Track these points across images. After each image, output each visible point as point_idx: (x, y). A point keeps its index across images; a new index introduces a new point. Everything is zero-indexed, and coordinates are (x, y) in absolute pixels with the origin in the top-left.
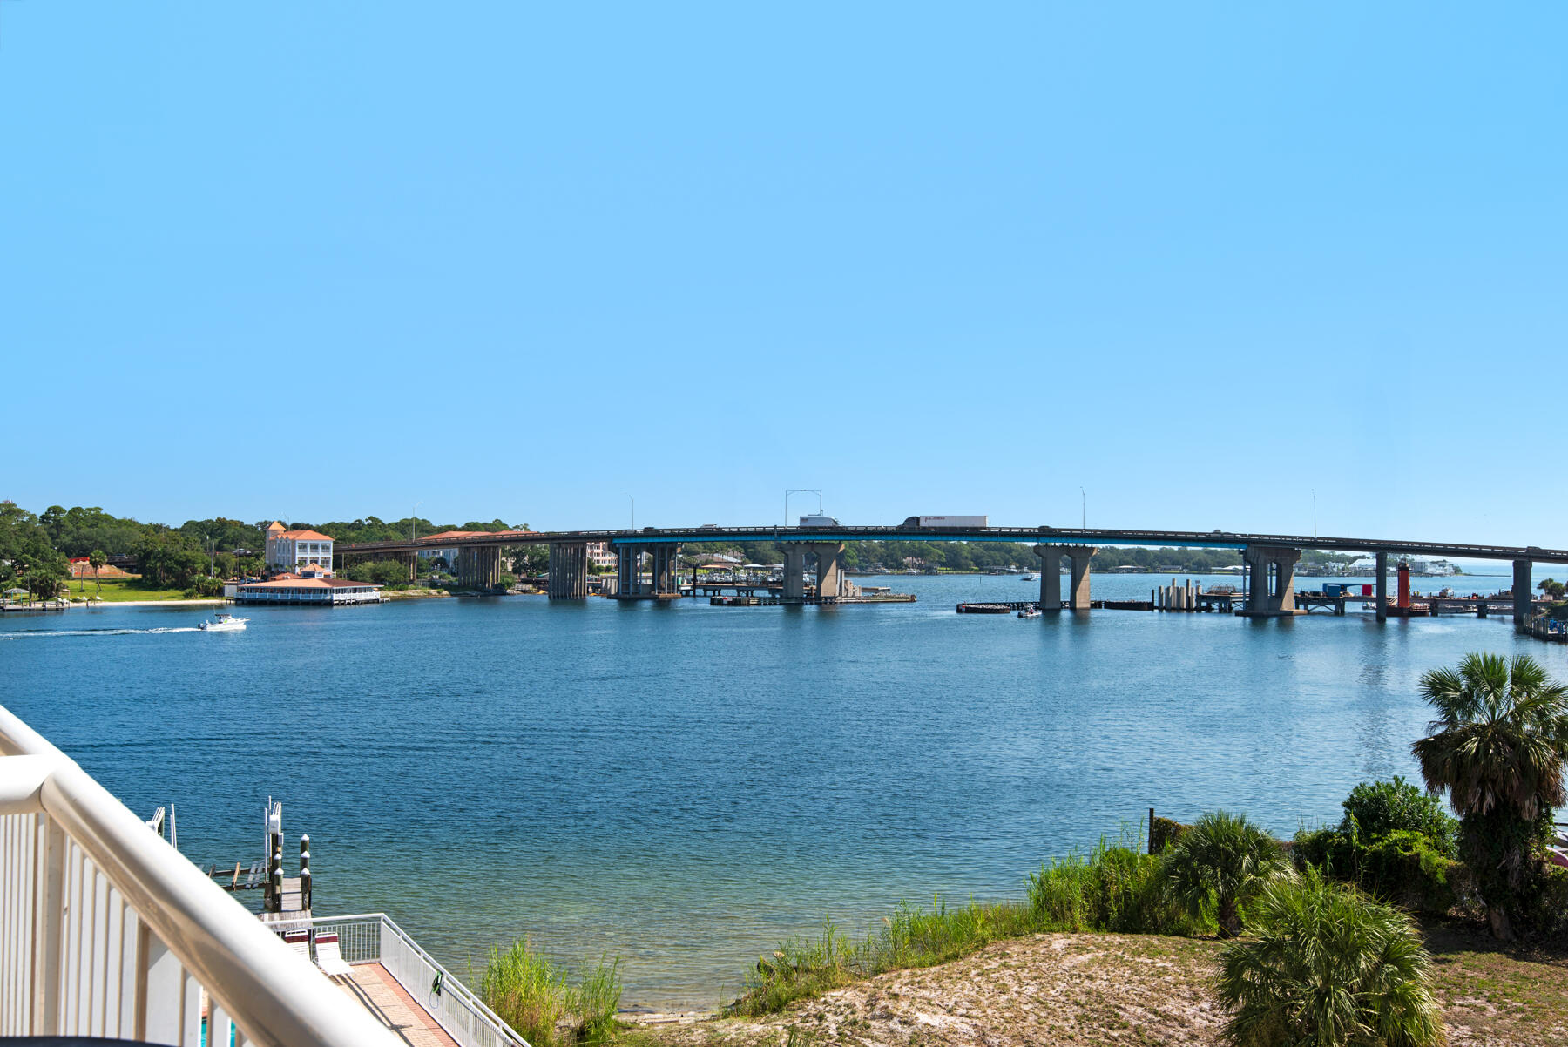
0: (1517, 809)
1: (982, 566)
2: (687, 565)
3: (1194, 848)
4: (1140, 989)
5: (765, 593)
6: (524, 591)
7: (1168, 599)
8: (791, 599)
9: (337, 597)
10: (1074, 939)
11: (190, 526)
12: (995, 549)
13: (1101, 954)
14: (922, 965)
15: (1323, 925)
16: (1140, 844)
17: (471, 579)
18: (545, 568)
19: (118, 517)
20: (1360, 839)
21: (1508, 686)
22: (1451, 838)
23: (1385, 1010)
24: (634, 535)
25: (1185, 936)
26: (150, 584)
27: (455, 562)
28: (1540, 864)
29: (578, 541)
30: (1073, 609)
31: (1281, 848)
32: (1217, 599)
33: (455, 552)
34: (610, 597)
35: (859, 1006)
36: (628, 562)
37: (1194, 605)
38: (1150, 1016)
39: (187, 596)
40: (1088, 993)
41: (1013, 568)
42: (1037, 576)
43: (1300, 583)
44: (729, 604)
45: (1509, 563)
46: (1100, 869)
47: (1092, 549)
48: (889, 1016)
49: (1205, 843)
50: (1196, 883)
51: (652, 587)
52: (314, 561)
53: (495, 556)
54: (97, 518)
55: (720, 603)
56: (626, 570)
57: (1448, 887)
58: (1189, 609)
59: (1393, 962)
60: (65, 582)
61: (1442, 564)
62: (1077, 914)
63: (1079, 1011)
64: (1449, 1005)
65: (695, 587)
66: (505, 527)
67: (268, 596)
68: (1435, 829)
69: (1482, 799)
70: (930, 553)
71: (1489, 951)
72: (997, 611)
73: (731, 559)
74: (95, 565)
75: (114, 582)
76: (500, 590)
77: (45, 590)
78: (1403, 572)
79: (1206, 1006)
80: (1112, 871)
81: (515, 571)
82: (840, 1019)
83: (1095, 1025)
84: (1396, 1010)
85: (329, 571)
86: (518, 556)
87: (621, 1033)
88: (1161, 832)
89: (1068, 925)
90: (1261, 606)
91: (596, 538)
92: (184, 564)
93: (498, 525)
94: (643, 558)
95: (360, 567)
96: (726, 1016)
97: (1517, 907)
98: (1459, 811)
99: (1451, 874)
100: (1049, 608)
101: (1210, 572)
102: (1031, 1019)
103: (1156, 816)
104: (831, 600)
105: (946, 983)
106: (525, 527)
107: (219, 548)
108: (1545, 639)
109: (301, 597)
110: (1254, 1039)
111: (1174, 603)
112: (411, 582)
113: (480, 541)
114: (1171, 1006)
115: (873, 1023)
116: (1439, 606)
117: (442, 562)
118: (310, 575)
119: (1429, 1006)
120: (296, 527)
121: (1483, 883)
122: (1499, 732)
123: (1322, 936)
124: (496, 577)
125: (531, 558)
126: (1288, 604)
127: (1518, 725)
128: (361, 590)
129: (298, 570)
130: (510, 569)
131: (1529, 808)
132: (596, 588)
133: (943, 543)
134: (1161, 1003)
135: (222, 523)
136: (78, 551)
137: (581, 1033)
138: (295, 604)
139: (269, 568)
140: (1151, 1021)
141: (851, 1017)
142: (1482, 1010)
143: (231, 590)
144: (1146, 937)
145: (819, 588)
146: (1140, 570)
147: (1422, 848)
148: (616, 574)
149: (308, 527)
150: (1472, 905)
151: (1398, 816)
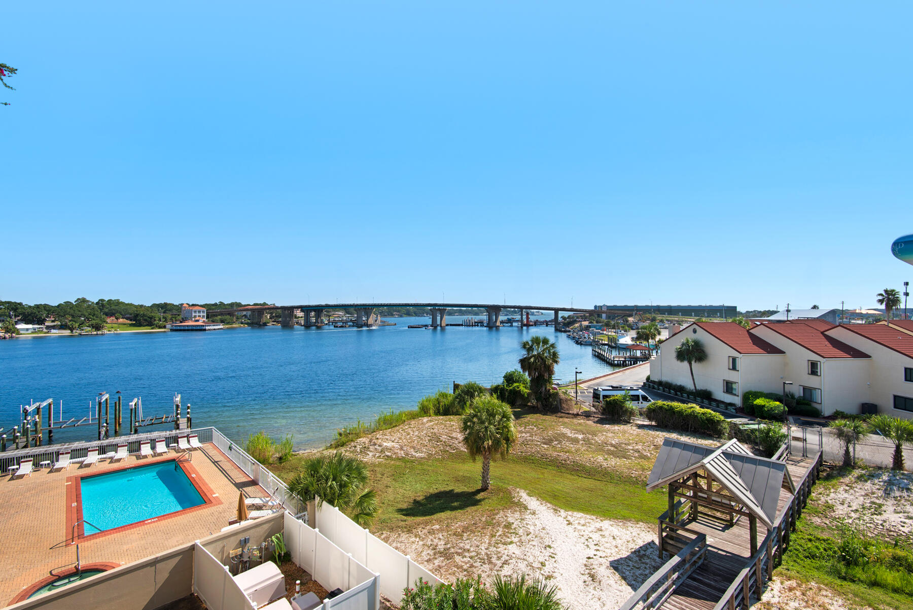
0: (543, 376)
1: (416, 314)
2: (327, 315)
3: (464, 391)
4: (447, 430)
5: (351, 324)
6: (273, 325)
7: (467, 323)
8: (358, 324)
9: (207, 328)
10: (430, 418)
11: (154, 305)
12: (420, 310)
13: (437, 422)
14: (386, 429)
15: (487, 409)
16: (450, 391)
17: (255, 321)
18: (280, 317)
19: (127, 302)
20: (507, 386)
21: (541, 344)
22: (528, 384)
23: (503, 430)
24: (310, 306)
26: (139, 325)
27: (250, 316)
28: (549, 390)
29: (292, 309)
30: (441, 326)
31: (486, 390)
32: (480, 322)
33: (249, 313)
34: (302, 326)
35: (367, 442)
36: (307, 315)
37: (474, 324)
38: (448, 438)
39: (152, 329)
40: (432, 433)
41: (425, 315)
42: (431, 317)
43: (502, 318)
44: (340, 327)
45: (553, 312)
46: (438, 399)
47: (447, 309)
48: (375, 444)
49: (465, 389)
50: (464, 400)
51: (315, 322)
52: (200, 316)
53: (263, 314)
54: (118, 303)
55: (337, 327)
56: (307, 317)
57: (528, 397)
58: (472, 326)
59: (506, 417)
60: (105, 325)
61: (538, 312)
62: (431, 411)
63: (429, 438)
65: (329, 322)
66: (267, 304)
67: (182, 328)
68: (524, 382)
69: (535, 374)
70: (401, 311)
71: (537, 413)
72: (419, 327)
73: (341, 313)
74: (117, 319)
75: (125, 324)
76: (265, 324)
77: (98, 328)
78: (528, 314)
79: (459, 433)
80: (442, 400)
81: (270, 318)
82: (361, 446)
83: (433, 442)
84: (506, 430)
85: (205, 319)
86: (271, 314)
87: (293, 457)
88: (456, 386)
89: (428, 414)
90: (491, 324)
91: (298, 307)
92: (151, 318)
93: (265, 304)
94: (313, 314)
95: (216, 318)
96: (326, 449)
97: (544, 402)
98: (529, 377)
99: (528, 394)
100: (434, 326)
101: (479, 315)
102: (416, 441)
103: (455, 383)
104: (370, 325)
105: (392, 434)
106: (274, 304)
107: (164, 312)
108: (561, 331)
109: (194, 328)
110: (470, 441)
111: (468, 324)
112: (234, 322)
113: (258, 309)
114: (454, 435)
115: (371, 447)
116: (536, 324)
117: (245, 316)
118: (198, 321)
119: (512, 429)
120: (193, 305)
121: (536, 396)
122: (539, 357)
123: (487, 412)
124: (264, 320)
125: (275, 314)
126: (498, 324)
127: (543, 354)
128: (216, 325)
129: (193, 319)
130: (269, 318)
131: (546, 376)
132: (297, 323)
133: (405, 308)
134: (451, 434)
135: (166, 304)
136: (110, 314)
137: (280, 458)
138: (192, 330)
139: (182, 319)
140: (448, 439)
141: (364, 446)
142: (533, 429)
143: (169, 326)
144: (449, 416)
145: (367, 322)
146: (460, 315)
147: (522, 388)
148: (303, 319)
149: (198, 305)
150: (533, 402)
151: (516, 379)
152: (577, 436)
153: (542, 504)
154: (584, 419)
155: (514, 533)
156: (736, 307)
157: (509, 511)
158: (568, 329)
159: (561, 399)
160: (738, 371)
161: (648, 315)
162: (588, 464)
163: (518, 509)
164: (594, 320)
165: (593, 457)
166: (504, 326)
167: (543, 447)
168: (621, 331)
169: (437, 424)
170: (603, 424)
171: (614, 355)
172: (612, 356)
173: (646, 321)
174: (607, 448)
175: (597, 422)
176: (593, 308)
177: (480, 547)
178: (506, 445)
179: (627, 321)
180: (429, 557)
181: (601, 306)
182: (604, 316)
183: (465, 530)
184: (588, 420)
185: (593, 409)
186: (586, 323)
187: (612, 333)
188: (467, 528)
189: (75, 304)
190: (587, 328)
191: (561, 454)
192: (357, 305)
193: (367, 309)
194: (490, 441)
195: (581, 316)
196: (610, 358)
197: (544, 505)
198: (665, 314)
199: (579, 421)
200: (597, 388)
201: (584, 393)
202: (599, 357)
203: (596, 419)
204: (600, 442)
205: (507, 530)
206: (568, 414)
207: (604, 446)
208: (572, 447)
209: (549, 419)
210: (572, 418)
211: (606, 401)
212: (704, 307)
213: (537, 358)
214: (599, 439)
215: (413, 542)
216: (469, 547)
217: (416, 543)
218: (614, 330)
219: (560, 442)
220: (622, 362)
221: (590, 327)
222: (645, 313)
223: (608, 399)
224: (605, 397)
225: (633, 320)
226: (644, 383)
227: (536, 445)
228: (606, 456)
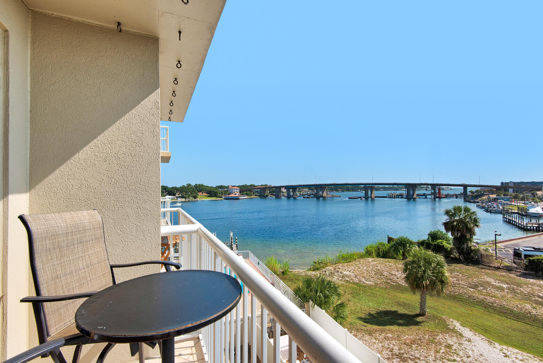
0: (465, 236)
1: (353, 190)
2: (299, 191)
3: (397, 243)
4: (387, 269)
5: (313, 196)
6: (271, 196)
7: (390, 196)
8: (318, 197)
9: (240, 198)
10: (373, 259)
11: (217, 187)
12: (356, 187)
13: (379, 262)
14: (344, 263)
15: (424, 258)
16: (386, 241)
17: (262, 194)
18: (274, 192)
20: (432, 242)
21: (463, 211)
22: (451, 242)
23: (438, 274)
24: (289, 186)
25: (395, 259)
26: (211, 196)
27: (259, 191)
28: (471, 247)
29: (280, 187)
30: (371, 198)
31: (415, 243)
32: (400, 195)
33: (259, 190)
34: (285, 197)
35: (332, 270)
36: (288, 191)
37: (396, 197)
38: (389, 274)
39: (217, 198)
40: (376, 269)
41: (359, 190)
42: (364, 192)
43: (417, 192)
44: (306, 198)
45: (462, 187)
46: (378, 246)
47: (375, 187)
48: (338, 272)
49: (399, 242)
50: (398, 249)
51: (293, 195)
52: (236, 192)
53: (266, 190)
54: (202, 186)
55: (305, 198)
56: (288, 192)
57: (451, 251)
58: (395, 198)
59: (439, 265)
60: (198, 196)
61: (448, 188)
62: (374, 254)
63: (375, 272)
64: (451, 274)
65: (300, 195)
67: (229, 198)
68: (447, 240)
69: (458, 234)
70: (343, 188)
71: (460, 264)
72: (356, 198)
73: (307, 190)
74: (202, 193)
75: (205, 196)
76: (267, 196)
77: (195, 197)
78: (439, 189)
79: (400, 272)
80: (381, 247)
81: (269, 193)
82: (329, 272)
83: (378, 275)
84: (440, 275)
85: (239, 193)
86: (270, 190)
87: (290, 273)
88: (390, 240)
89: (372, 256)
90: (409, 197)
91: (283, 187)
92: (216, 193)
93: (266, 185)
94: (291, 190)
95: (244, 193)
96: (308, 271)
97: (466, 255)
98: (453, 236)
99: (451, 249)
101: (399, 190)
102: (365, 273)
103: (389, 236)
104: (325, 197)
105: (349, 266)
106: (271, 185)
108: (471, 202)
109: (234, 198)
110: (410, 279)
111: (391, 196)
112: (252, 195)
113: (263, 188)
114: (393, 272)
115: (335, 273)
116: (447, 196)
117: (257, 191)
118: (236, 194)
119: (447, 274)
120: (233, 186)
121: (458, 251)
122: (461, 221)
123: (424, 260)
124: (266, 194)
125: (272, 191)
126: (415, 196)
127: (465, 219)
128: (244, 197)
129: (234, 193)
130: (268, 192)
131: (468, 236)
132: (283, 195)
133: (346, 186)
134: (391, 271)
135: (222, 186)
136: (200, 191)
137: (283, 273)
138: (234, 199)
139: (229, 193)
140: (389, 275)
141: (331, 272)
142: (458, 275)
143: (223, 197)
144: (388, 259)
145: (323, 195)
146: (384, 191)
147: (445, 243)
148: (286, 193)
149: (235, 186)
150: (456, 254)
151: (439, 237)
152: (501, 285)
153: (476, 335)
154: (506, 272)
155: (455, 353)
157: (447, 335)
158: (476, 200)
159: (481, 255)
162: (515, 309)
163: (455, 335)
164: (501, 194)
165: (520, 304)
167: (470, 290)
168: (531, 203)
169: (379, 264)
170: (527, 278)
171: (525, 221)
172: (525, 223)
174: (534, 298)
175: (520, 276)
176: (500, 185)
177: (428, 358)
178: (440, 286)
179: (537, 194)
180: (388, 356)
181: (508, 183)
182: (511, 190)
183: (413, 343)
184: (511, 273)
185: (514, 265)
186: (494, 196)
187: (521, 204)
188: (414, 341)
189: (186, 186)
190: (495, 200)
191: (488, 297)
192: (316, 185)
193: (321, 187)
194: (427, 281)
195: (488, 191)
196: (522, 224)
197: (478, 336)
199: (502, 274)
200: (518, 248)
201: (502, 251)
202: (509, 222)
203: (518, 274)
204: (525, 292)
205: (448, 350)
206: (489, 266)
207: (531, 297)
208: (499, 294)
209: (471, 269)
210: (494, 270)
211: (529, 259)
213: (460, 222)
214: (525, 290)
215: (374, 343)
216: (418, 356)
217: (377, 344)
218: (523, 202)
219: (485, 288)
220: (535, 228)
221: (498, 199)
223: (531, 258)
224: (526, 256)
227: (463, 288)
228: (534, 305)
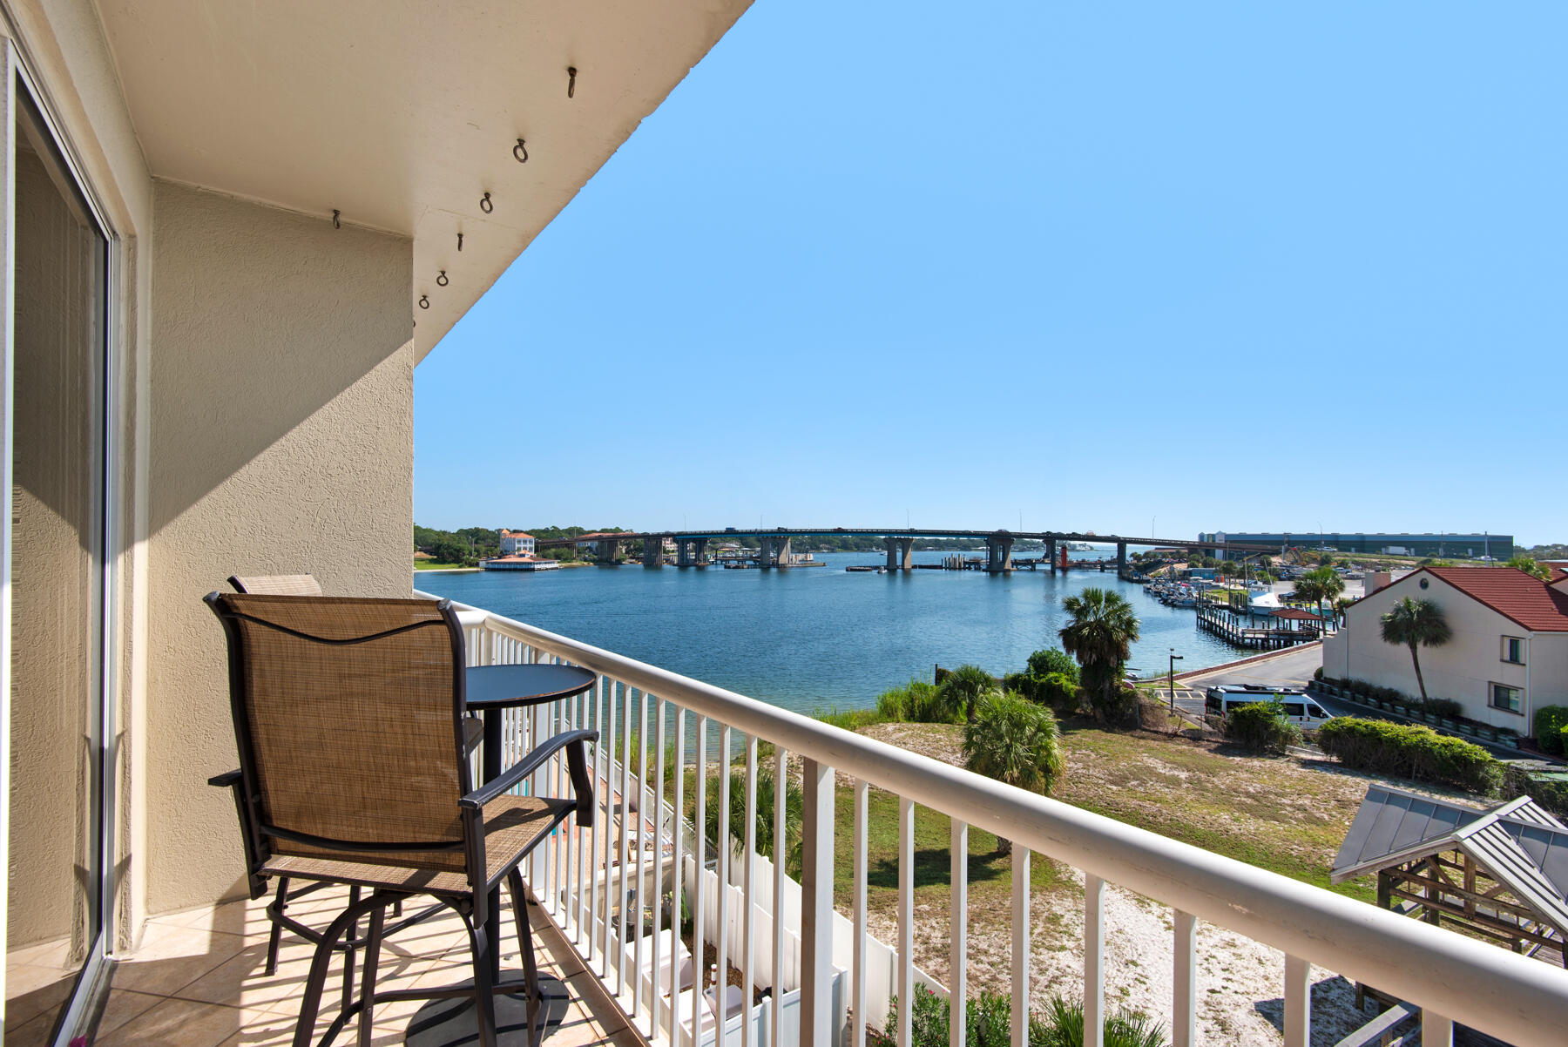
0: (1107, 662)
1: (859, 548)
2: (712, 549)
3: (955, 682)
5: (752, 563)
6: (631, 563)
7: (950, 563)
8: (764, 565)
9: (537, 567)
10: (898, 725)
11: (461, 532)
12: (865, 540)
13: (910, 732)
15: (1009, 714)
16: (931, 680)
17: (604, 557)
18: (641, 551)
19: (424, 527)
20: (1035, 677)
21: (1103, 603)
22: (1077, 675)
23: (1038, 753)
24: (686, 534)
25: (951, 723)
26: (441, 561)
27: (596, 548)
28: (1118, 687)
29: (658, 537)
30: (903, 569)
31: (996, 681)
32: (973, 563)
33: (596, 543)
34: (674, 565)
35: (795, 758)
36: (683, 548)
37: (962, 566)
39: (460, 567)
41: (874, 549)
42: (886, 553)
43: (1013, 556)
44: (734, 568)
45: (1116, 545)
46: (911, 693)
47: (912, 539)
49: (960, 679)
50: (957, 698)
51: (695, 560)
52: (525, 548)
53: (616, 545)
55: (729, 567)
56: (682, 551)
57: (1076, 699)
58: (960, 569)
59: (1043, 731)
61: (1084, 545)
62: (899, 713)
64: (1073, 753)
65: (716, 560)
66: (621, 531)
67: (502, 566)
68: (1069, 672)
69: (1091, 657)
70: (834, 542)
71: (1094, 729)
72: (866, 570)
73: (734, 546)
75: (422, 560)
76: (619, 562)
78: (1064, 548)
79: (959, 755)
80: (917, 694)
81: (626, 553)
84: (1043, 753)
85: (533, 553)
86: (628, 545)
88: (940, 675)
89: (895, 719)
90: (995, 567)
91: (667, 535)
92: (458, 551)
93: (618, 530)
94: (690, 546)
95: (548, 551)
96: (731, 765)
97: (1108, 709)
98: (1080, 663)
99: (1077, 693)
100: (891, 569)
101: (971, 550)
103: (939, 667)
104: (784, 566)
106: (631, 531)
107: (476, 543)
108: (1132, 581)
109: (518, 566)
111: (953, 565)
112: (574, 558)
113: (608, 538)
114: (942, 756)
116: (1081, 566)
117: (589, 548)
118: (523, 556)
119: (1056, 751)
120: (515, 531)
121: (1092, 697)
122: (1100, 625)
123: (1009, 720)
124: (617, 556)
125: (635, 546)
126: (1008, 565)
127: (1107, 621)
128: (549, 563)
129: (517, 553)
130: (624, 552)
131: (1113, 660)
132: (667, 561)
133: (840, 538)
134: (939, 754)
135: (478, 530)
138: (515, 570)
139: (502, 552)
141: (791, 764)
142: (1089, 756)
143: (483, 564)
144: (932, 724)
145: (778, 561)
146: (936, 550)
147: (1063, 681)
148: (677, 554)
149: (521, 532)
150: (1086, 708)
151: (1052, 665)
152: (1176, 773)
153: (1114, 889)
154: (1188, 744)
155: (1065, 932)
156: (1511, 538)
157: (1054, 894)
158: (1144, 577)
159: (1141, 706)
160: (1524, 665)
161: (1313, 553)
162: (1199, 826)
163: (1069, 893)
164: (1198, 561)
165: (1209, 814)
166: (1018, 570)
167: (1110, 789)
168: (1256, 583)
169: (911, 736)
170: (1229, 756)
171: (1241, 627)
172: (1240, 630)
173: (1308, 563)
174: (1238, 799)
175: (1216, 751)
176: (1196, 539)
177: (1006, 949)
178: (1043, 780)
179: (1269, 564)
180: (917, 955)
181: (1213, 536)
182: (1219, 553)
183: (976, 917)
184: (1198, 746)
185: (1207, 727)
186: (1182, 567)
187: (1237, 586)
188: (980, 914)
190: (1185, 576)
191: (1147, 804)
192: (761, 532)
193: (777, 538)
194: (1015, 770)
195: (1171, 554)
196: (1235, 632)
197: (1118, 890)
198: (1350, 551)
199: (1180, 748)
200: (1214, 688)
201: (1187, 696)
202: (1209, 629)
203: (1213, 746)
204: (1222, 787)
205: (1052, 927)
206: (1156, 732)
207: (1232, 796)
208: (1168, 793)
209: (1117, 742)
210: (1165, 740)
211: (1235, 712)
212: (1437, 536)
213: (1096, 628)
214: (1222, 781)
215: (887, 928)
218: (1242, 581)
219: (1143, 783)
220: (1259, 641)
221: (1190, 574)
222: (1308, 548)
223: (1238, 710)
224: (1230, 704)
225: (1281, 561)
226: (1310, 682)
227: (1096, 784)
228: (1237, 814)
